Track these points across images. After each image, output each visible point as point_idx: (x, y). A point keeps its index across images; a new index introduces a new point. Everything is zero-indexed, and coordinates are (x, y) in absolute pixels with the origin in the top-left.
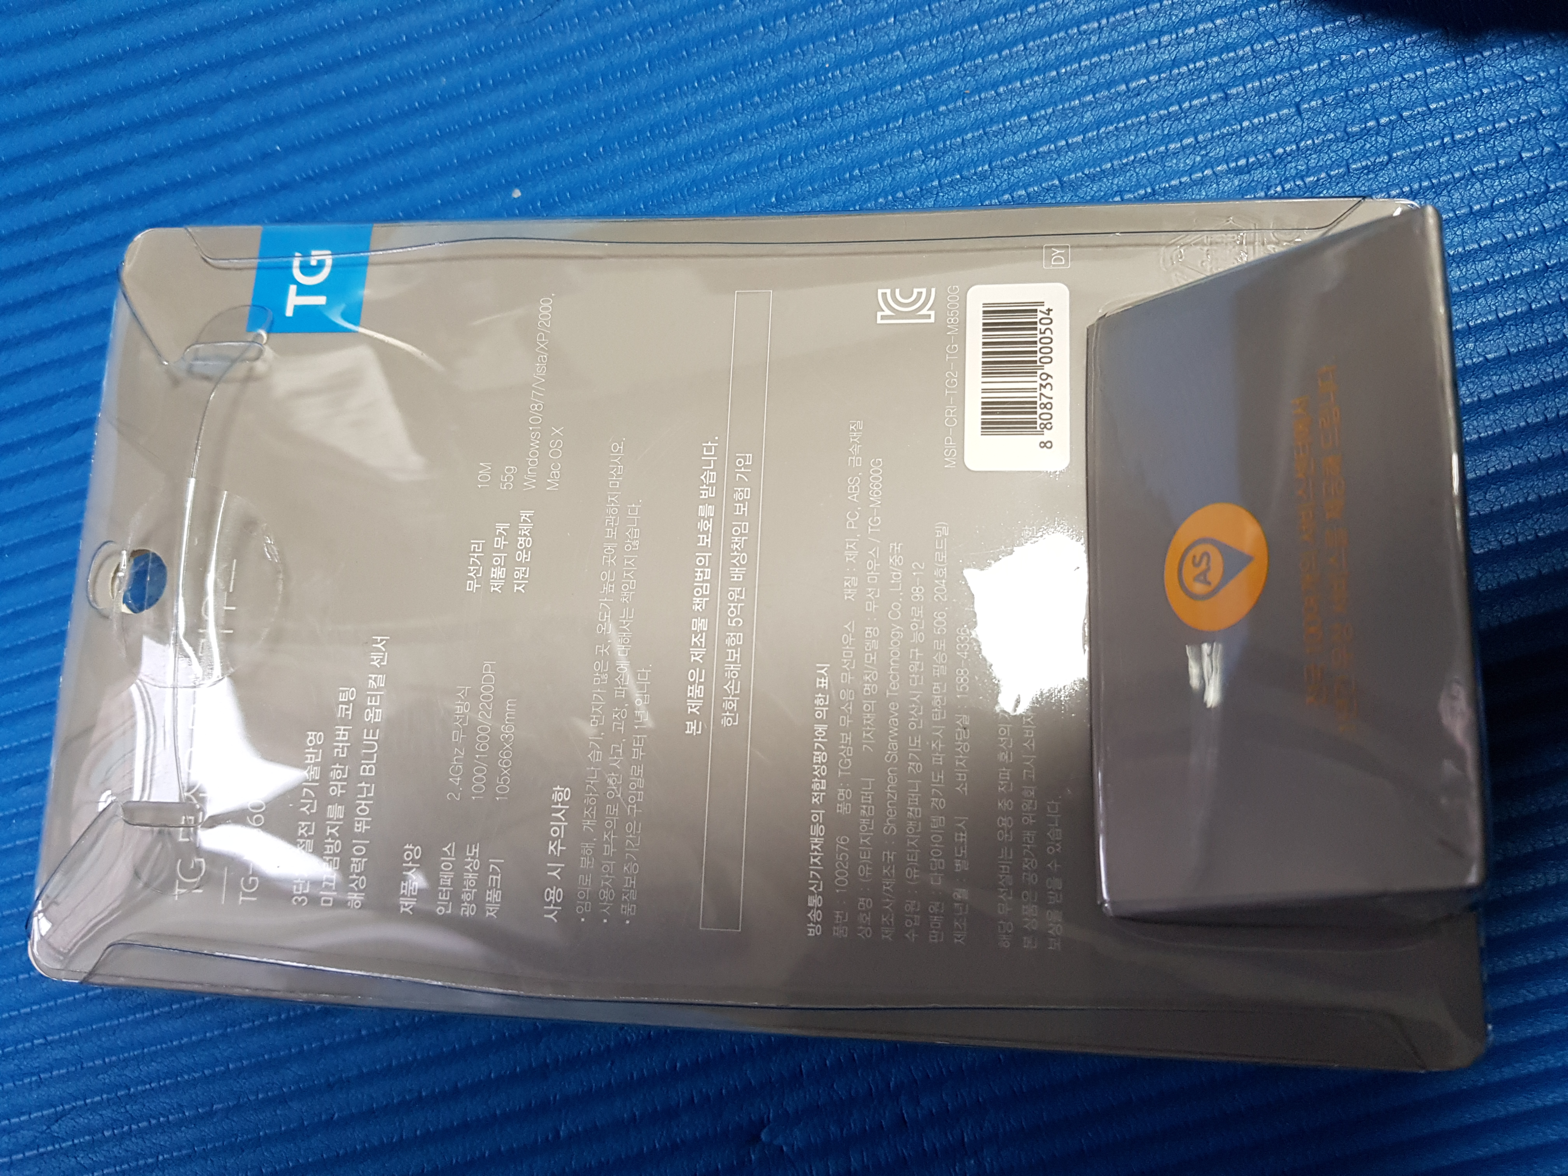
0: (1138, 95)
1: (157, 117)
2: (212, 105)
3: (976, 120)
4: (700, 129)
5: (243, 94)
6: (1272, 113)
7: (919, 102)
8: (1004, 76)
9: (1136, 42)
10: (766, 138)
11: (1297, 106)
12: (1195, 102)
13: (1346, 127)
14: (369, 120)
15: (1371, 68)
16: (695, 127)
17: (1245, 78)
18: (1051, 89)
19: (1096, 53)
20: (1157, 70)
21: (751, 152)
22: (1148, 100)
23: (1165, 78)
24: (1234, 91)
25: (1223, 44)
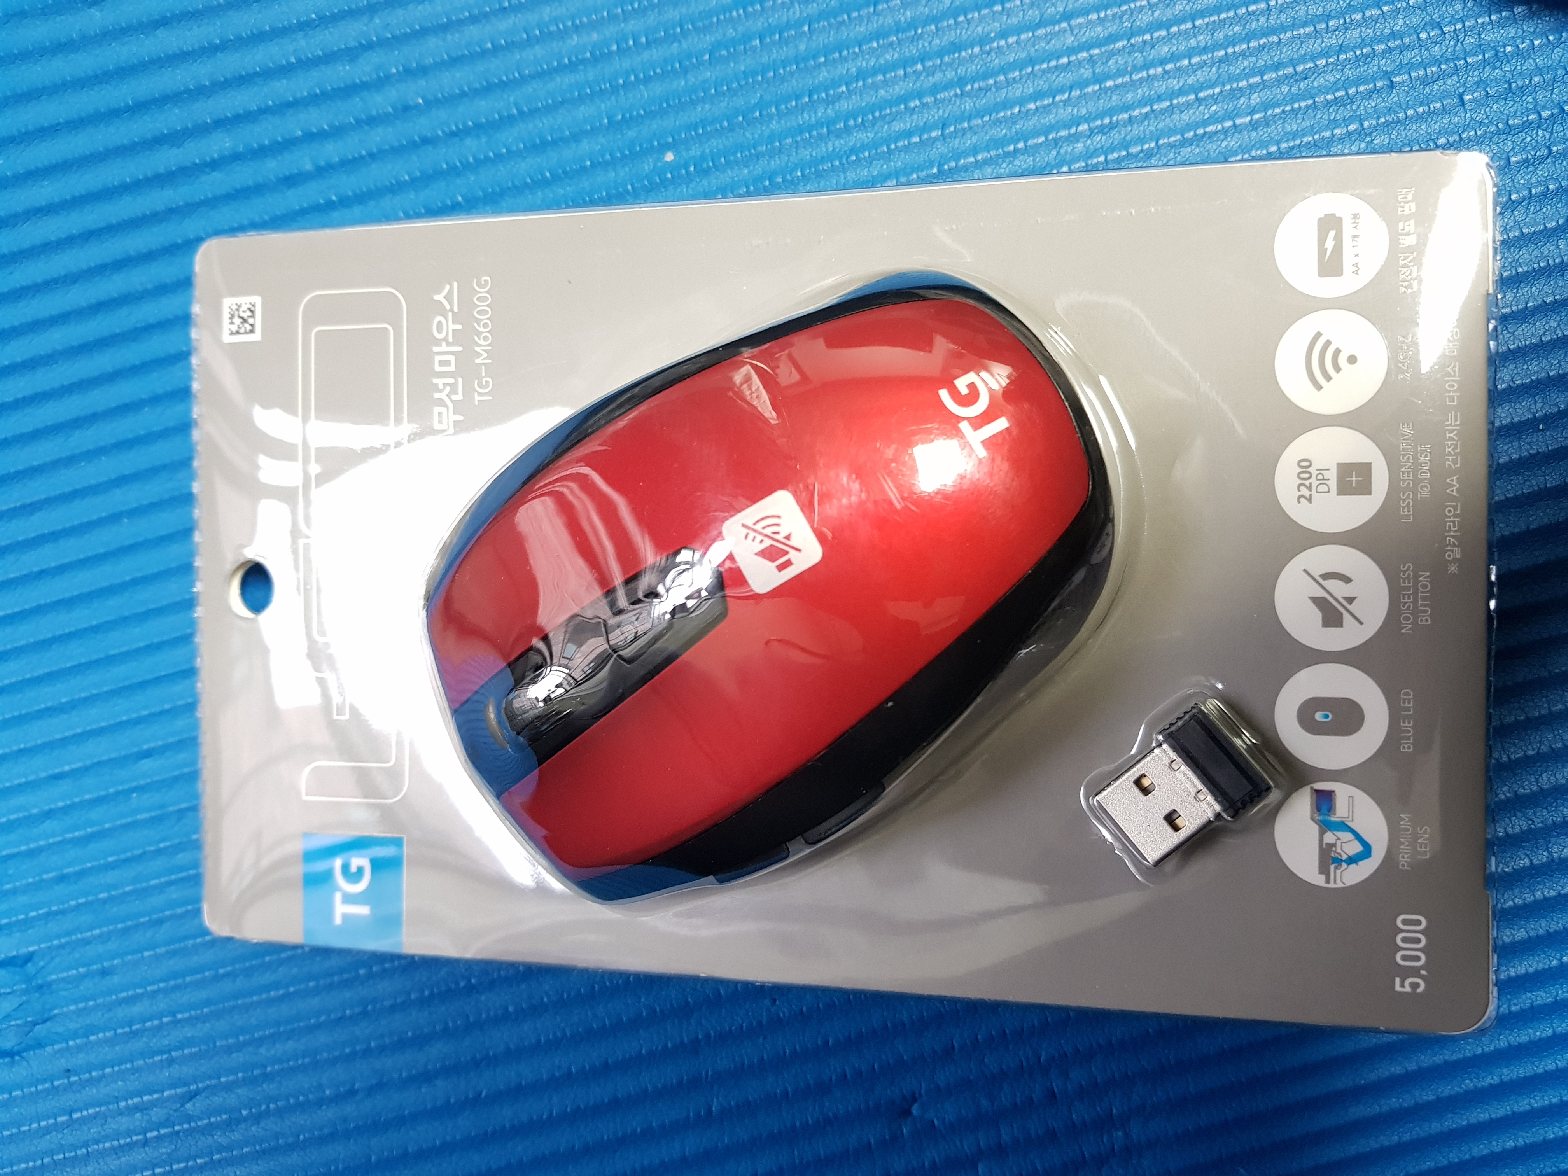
0: (1306, 79)
1: (293, 63)
2: (351, 54)
3: (1143, 96)
4: (861, 95)
5: (383, 43)
6: (1436, 102)
7: (1085, 76)
8: (1172, 54)
9: (1305, 24)
10: (929, 107)
11: (1461, 97)
12: (1362, 88)
13: (1508, 120)
14: (517, 75)
15: (1535, 60)
16: (855, 94)
17: (1411, 66)
18: (1219, 68)
19: (1265, 35)
20: (1325, 54)
21: (912, 120)
22: (1316, 84)
23: (1332, 63)
24: (1397, 79)
25: (1390, 31)
